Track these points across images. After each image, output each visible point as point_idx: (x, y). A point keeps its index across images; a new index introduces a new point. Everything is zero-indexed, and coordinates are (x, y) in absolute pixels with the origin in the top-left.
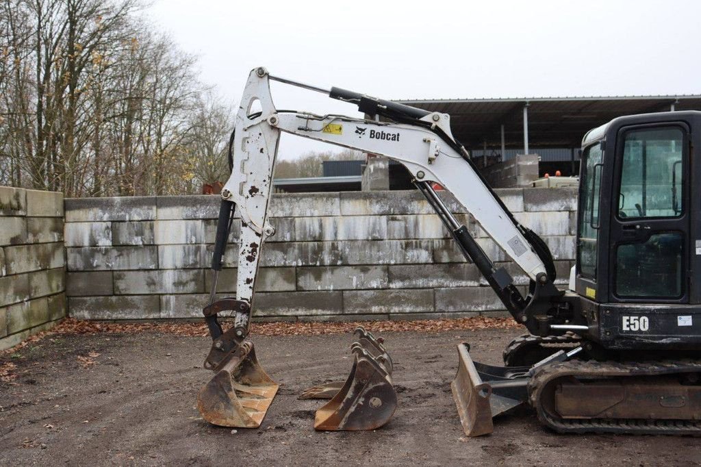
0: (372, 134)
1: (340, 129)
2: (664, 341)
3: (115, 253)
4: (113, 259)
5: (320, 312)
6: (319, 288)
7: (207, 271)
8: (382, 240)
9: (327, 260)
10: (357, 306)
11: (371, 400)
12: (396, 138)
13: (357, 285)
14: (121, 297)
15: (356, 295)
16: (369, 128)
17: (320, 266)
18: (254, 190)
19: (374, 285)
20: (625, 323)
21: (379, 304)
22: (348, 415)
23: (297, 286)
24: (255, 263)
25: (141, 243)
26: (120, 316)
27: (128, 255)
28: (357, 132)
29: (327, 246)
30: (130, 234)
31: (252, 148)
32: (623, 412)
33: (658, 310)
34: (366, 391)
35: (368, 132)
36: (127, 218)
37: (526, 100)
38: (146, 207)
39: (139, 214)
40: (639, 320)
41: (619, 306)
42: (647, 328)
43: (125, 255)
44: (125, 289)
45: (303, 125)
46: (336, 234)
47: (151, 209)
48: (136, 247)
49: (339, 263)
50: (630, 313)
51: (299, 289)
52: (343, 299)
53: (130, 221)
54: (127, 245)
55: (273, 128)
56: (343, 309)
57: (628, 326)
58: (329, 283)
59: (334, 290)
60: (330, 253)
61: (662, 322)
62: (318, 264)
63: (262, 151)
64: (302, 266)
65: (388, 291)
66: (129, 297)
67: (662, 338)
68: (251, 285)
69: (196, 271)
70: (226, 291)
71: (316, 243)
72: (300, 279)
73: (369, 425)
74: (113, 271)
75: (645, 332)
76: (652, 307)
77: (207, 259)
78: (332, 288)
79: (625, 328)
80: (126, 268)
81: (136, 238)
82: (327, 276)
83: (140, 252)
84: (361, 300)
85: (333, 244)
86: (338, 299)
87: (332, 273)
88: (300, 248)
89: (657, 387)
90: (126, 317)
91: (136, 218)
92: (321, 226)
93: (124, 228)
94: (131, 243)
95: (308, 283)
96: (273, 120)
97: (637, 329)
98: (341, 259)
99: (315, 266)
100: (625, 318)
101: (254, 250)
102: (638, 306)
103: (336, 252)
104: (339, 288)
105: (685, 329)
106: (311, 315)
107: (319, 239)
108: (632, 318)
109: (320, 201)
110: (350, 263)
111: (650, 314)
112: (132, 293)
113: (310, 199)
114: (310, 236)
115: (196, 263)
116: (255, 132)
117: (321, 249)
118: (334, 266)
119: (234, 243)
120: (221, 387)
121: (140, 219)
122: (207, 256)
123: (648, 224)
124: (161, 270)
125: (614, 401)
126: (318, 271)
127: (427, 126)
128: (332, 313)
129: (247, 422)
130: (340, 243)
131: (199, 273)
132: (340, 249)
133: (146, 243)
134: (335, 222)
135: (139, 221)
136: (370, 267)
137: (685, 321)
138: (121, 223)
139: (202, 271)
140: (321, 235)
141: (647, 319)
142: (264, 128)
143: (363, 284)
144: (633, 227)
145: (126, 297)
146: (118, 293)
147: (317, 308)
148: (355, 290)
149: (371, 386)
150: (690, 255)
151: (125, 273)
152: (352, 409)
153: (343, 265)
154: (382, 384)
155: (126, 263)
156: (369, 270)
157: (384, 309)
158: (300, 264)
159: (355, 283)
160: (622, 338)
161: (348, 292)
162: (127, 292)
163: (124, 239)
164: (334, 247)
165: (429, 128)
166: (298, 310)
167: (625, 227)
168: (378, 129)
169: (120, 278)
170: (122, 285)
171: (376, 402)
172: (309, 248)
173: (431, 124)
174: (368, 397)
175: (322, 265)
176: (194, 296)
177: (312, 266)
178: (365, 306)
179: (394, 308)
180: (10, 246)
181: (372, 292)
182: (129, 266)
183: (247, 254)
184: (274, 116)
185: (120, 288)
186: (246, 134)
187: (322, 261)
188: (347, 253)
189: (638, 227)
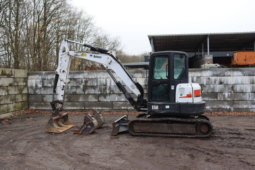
0: (94, 56)
1: (86, 55)
2: (162, 112)
3: (43, 89)
4: (42, 91)
5: (105, 108)
6: (105, 101)
7: (71, 95)
8: (125, 86)
9: (108, 92)
10: (117, 107)
11: (88, 126)
12: (100, 57)
13: (117, 100)
14: (44, 103)
15: (117, 103)
16: (93, 55)
17: (106, 94)
18: (64, 71)
19: (123, 100)
20: (153, 107)
21: (124, 106)
22: (82, 130)
23: (98, 100)
24: (64, 91)
25: (51, 86)
26: (44, 109)
27: (47, 90)
28: (90, 56)
29: (108, 87)
30: (47, 83)
31: (63, 60)
32: (151, 131)
33: (161, 104)
34: (87, 124)
35: (93, 56)
36: (47, 78)
37: (208, 34)
38: (52, 75)
39: (50, 77)
40: (156, 106)
41: (151, 103)
42: (158, 109)
43: (46, 89)
44: (46, 100)
45: (76, 54)
46: (111, 84)
47: (54, 75)
48: (49, 87)
49: (112, 93)
50: (154, 105)
51: (99, 101)
52: (113, 104)
53: (47, 79)
54: (47, 87)
55: (68, 55)
56: (113, 108)
57: (153, 108)
58: (108, 99)
59: (110, 102)
60: (109, 90)
61: (162, 107)
62: (105, 93)
63: (66, 61)
64: (100, 94)
65: (127, 102)
66: (47, 103)
67: (162, 111)
68: (63, 96)
69: (67, 95)
70: (77, 101)
71: (104, 87)
72: (99, 98)
73: (87, 133)
74: (42, 94)
75: (157, 110)
76: (159, 103)
77: (71, 91)
78: (109, 101)
79: (153, 109)
80: (46, 94)
81: (49, 84)
82: (108, 97)
83: (50, 88)
84: (118, 105)
85: (110, 87)
86: (111, 104)
87: (109, 96)
88: (100, 88)
89: (160, 124)
90: (46, 109)
91: (49, 78)
92: (106, 81)
93: (46, 81)
94: (47, 86)
95: (102, 99)
96: (68, 53)
97: (155, 109)
98: (112, 92)
99: (104, 94)
100: (153, 106)
101: (64, 87)
102: (156, 103)
103: (111, 89)
104: (112, 101)
105: (167, 109)
106: (103, 109)
107: (106, 85)
108: (154, 106)
109: (106, 73)
110: (115, 93)
111: (159, 105)
112: (48, 101)
113: (103, 73)
114: (103, 84)
115: (67, 92)
116: (64, 56)
117: (106, 88)
118: (110, 94)
119: (79, 86)
120: (51, 122)
121: (51, 78)
122: (71, 90)
123: (159, 81)
124: (57, 94)
125: (148, 127)
126: (105, 95)
127: (109, 54)
128: (109, 109)
129: (58, 131)
130: (112, 86)
131: (68, 96)
132: (112, 88)
133: (52, 86)
134: (110, 80)
135: (50, 79)
136: (121, 94)
137: (167, 107)
138: (45, 80)
139: (69, 95)
140: (106, 84)
141: (158, 106)
142: (66, 55)
143: (119, 100)
144: (156, 82)
145: (46, 103)
146: (44, 101)
147: (105, 107)
148: (117, 101)
149: (88, 123)
150: (170, 89)
151: (46, 95)
152: (83, 128)
153: (113, 94)
154: (91, 122)
155: (46, 92)
156: (121, 95)
157: (126, 108)
158: (99, 93)
159: (116, 99)
160: (152, 111)
161: (114, 102)
162: (47, 101)
163: (45, 85)
164: (110, 88)
165: (109, 55)
166: (98, 108)
167: (154, 82)
168: (96, 55)
169: (44, 97)
170: (45, 99)
171: (89, 127)
172: (102, 88)
173: (110, 54)
174: (87, 125)
175: (106, 93)
176: (67, 103)
177: (103, 94)
178: (120, 107)
179: (129, 107)
180: (9, 86)
181: (122, 102)
182: (47, 93)
183: (62, 88)
184: (68, 52)
185: (44, 100)
186: (62, 56)
187: (106, 92)
188: (114, 90)
189: (157, 82)
